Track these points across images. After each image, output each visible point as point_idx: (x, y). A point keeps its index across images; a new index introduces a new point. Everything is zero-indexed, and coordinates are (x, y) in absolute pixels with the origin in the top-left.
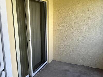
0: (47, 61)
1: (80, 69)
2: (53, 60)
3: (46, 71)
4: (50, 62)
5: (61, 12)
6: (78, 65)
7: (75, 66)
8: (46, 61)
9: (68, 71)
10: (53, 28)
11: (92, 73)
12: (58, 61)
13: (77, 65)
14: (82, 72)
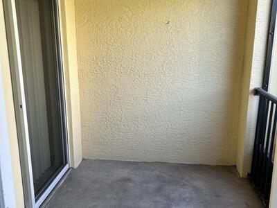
0: (67, 165)
1: (157, 173)
2: (83, 159)
3: (71, 189)
4: (76, 166)
5: (100, 25)
6: (150, 163)
7: (144, 165)
8: (66, 163)
9: (129, 180)
10: (80, 71)
11: (188, 177)
12: (98, 160)
13: (147, 163)
14: (163, 177)
